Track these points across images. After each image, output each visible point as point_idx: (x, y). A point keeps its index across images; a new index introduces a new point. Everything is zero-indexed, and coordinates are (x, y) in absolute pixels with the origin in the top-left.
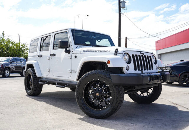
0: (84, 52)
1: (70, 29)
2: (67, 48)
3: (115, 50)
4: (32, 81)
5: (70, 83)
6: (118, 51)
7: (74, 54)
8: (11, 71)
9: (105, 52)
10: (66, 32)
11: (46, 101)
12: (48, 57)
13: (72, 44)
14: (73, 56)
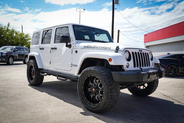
0: (85, 48)
1: (71, 24)
2: (68, 42)
3: (116, 47)
4: (34, 72)
5: (71, 76)
6: (118, 48)
7: (75, 49)
8: (15, 59)
9: (105, 49)
10: (67, 27)
11: (48, 92)
12: (49, 50)
13: (73, 39)
14: (74, 51)
